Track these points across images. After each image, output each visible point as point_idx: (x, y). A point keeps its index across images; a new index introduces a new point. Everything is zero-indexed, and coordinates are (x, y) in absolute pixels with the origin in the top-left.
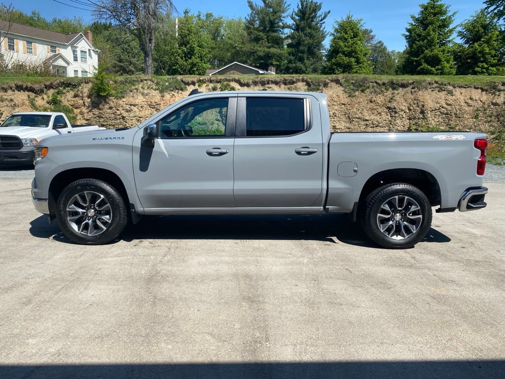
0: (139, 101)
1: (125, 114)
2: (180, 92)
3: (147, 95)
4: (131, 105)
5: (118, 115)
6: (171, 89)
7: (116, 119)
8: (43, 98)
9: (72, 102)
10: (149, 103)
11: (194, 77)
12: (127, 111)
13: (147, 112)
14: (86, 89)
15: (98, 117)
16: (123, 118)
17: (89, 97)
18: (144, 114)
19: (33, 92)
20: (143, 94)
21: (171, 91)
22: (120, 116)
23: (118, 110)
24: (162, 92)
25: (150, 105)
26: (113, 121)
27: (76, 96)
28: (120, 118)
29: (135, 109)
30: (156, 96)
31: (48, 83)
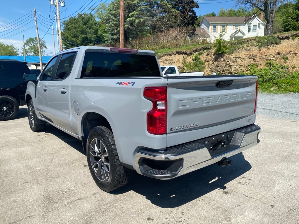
0: (242, 55)
1: (232, 64)
2: (275, 45)
3: (249, 50)
4: (236, 58)
5: (228, 65)
6: (268, 44)
7: (226, 67)
8: (191, 58)
9: (206, 58)
10: (249, 55)
11: (289, 33)
12: (233, 62)
13: (246, 62)
14: (213, 50)
15: (216, 66)
16: (230, 66)
17: (214, 55)
18: (244, 63)
19: (186, 55)
20: (246, 50)
21: (268, 45)
22: (229, 66)
23: (228, 61)
24: (260, 47)
25: (249, 57)
26: (225, 69)
27: (208, 55)
28: (229, 67)
29: (239, 60)
30: (255, 50)
31: (194, 49)
